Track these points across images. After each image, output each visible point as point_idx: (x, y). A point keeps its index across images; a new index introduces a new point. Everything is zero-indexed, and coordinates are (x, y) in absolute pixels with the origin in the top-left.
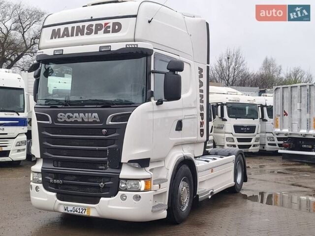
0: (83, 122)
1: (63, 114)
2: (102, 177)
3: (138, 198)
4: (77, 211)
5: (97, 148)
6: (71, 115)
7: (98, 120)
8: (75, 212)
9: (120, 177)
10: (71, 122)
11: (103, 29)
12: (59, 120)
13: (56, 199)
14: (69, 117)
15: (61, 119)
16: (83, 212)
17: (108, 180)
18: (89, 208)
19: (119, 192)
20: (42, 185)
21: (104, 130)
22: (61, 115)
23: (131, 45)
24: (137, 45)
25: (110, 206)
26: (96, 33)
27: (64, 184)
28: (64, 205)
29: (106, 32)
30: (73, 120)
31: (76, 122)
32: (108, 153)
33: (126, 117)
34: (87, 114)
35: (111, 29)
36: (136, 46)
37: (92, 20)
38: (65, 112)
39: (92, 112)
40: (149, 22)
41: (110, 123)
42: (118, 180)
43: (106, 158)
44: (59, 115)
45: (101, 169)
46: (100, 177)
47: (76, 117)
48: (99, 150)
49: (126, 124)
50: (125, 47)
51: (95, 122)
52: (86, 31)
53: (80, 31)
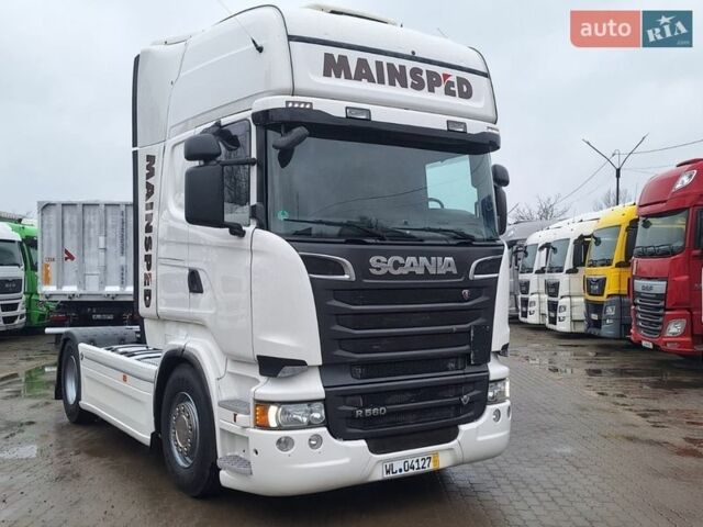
0: (427, 275)
1: (383, 259)
2: (461, 384)
4: (413, 468)
5: (454, 328)
6: (401, 260)
7: (455, 272)
8: (411, 471)
9: (492, 378)
10: (401, 277)
11: (443, 85)
12: (373, 271)
15: (379, 269)
16: (426, 465)
17: (471, 388)
18: (436, 453)
20: (325, 429)
21: (466, 291)
22: (379, 261)
25: (480, 439)
27: (389, 413)
28: (385, 461)
30: (406, 272)
31: (412, 275)
32: (472, 334)
34: (433, 259)
35: (456, 90)
38: (387, 255)
39: (444, 255)
41: (476, 275)
43: (466, 348)
44: (373, 260)
47: (412, 265)
48: (459, 332)
49: (497, 278)
51: (449, 275)
52: (409, 81)
53: (397, 77)
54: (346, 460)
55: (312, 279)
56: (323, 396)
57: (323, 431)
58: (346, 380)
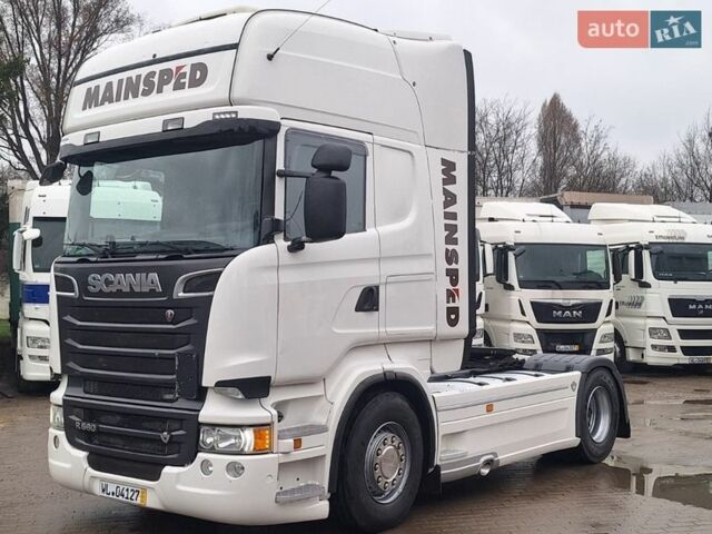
0: (132, 293)
1: (97, 276)
2: (167, 418)
3: (235, 469)
4: (123, 496)
5: (157, 352)
6: (110, 277)
7: (159, 289)
8: (121, 498)
9: (200, 420)
10: (110, 295)
11: (173, 81)
12: (91, 289)
13: (86, 465)
14: (108, 283)
15: (94, 287)
16: (134, 497)
17: (177, 425)
18: (145, 489)
19: (200, 455)
20: (63, 433)
21: (170, 312)
22: (94, 279)
23: (224, 113)
24: (236, 113)
25: (181, 488)
26: (160, 91)
27: (99, 432)
28: (102, 480)
29: (179, 86)
30: (114, 290)
31: (119, 293)
32: (177, 363)
33: (210, 282)
34: (138, 275)
35: (187, 80)
36: (234, 116)
37: (155, 61)
38: (101, 271)
39: (148, 270)
40: (270, 57)
41: (181, 294)
42: (197, 427)
43: (174, 376)
44: (90, 278)
45: (166, 401)
46: (162, 419)
47: (119, 283)
48: (162, 357)
49: (212, 296)
50: (211, 119)
51: (153, 293)
52: (142, 87)
53: (132, 89)
54: (68, 466)
55: (58, 296)
56: (61, 403)
57: (62, 434)
58: (79, 392)
